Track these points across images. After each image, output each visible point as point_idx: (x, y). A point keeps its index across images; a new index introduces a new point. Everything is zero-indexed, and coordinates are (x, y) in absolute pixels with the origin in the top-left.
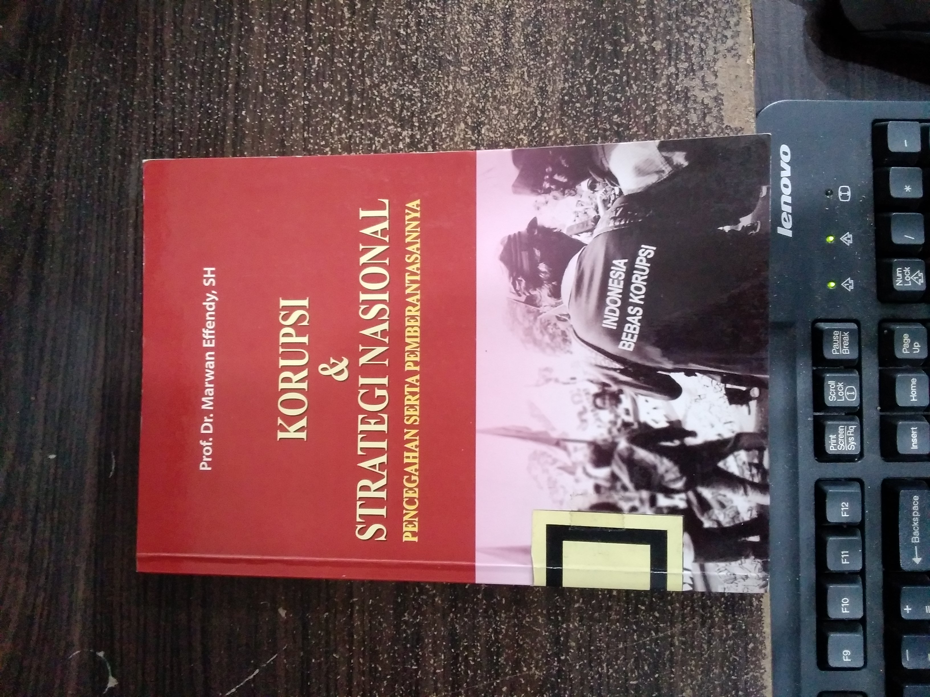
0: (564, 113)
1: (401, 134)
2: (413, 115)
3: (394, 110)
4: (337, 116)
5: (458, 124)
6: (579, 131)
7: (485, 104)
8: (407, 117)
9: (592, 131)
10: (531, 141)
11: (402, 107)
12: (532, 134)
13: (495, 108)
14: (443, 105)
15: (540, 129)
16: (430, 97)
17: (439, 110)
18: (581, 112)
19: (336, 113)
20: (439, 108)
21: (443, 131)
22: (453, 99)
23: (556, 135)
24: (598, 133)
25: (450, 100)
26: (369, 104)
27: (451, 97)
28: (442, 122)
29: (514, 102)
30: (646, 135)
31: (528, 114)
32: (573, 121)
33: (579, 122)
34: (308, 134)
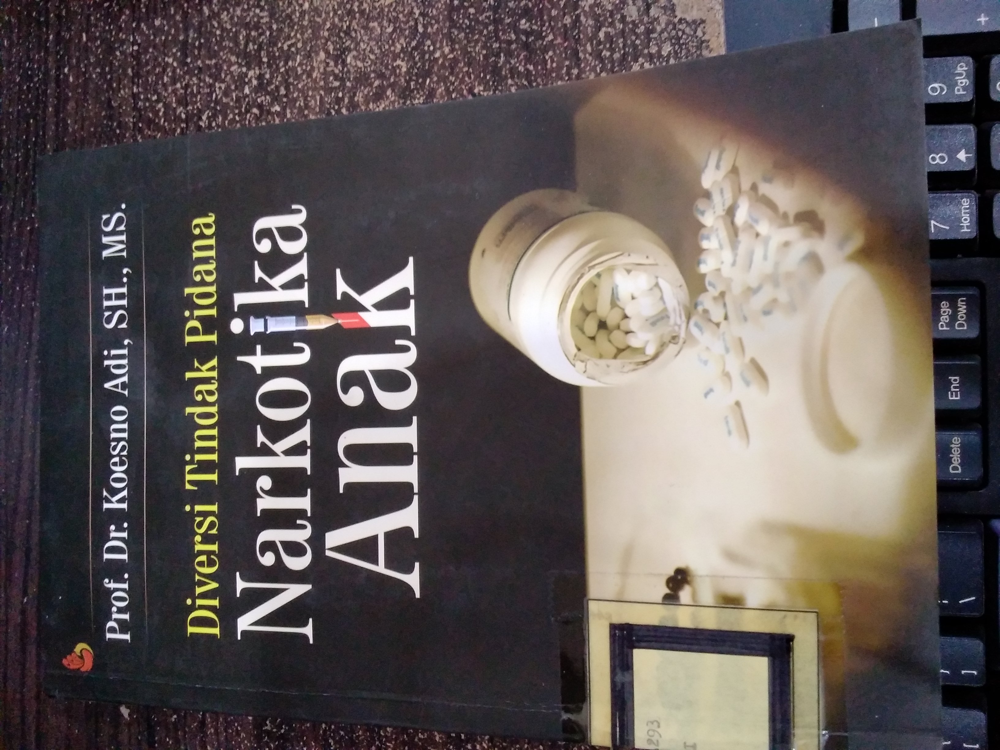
0: (453, 24)
1: (246, 76)
2: (260, 48)
3: (237, 44)
4: (170, 60)
5: (317, 54)
6: (474, 47)
7: (351, 22)
8: (253, 52)
9: (491, 46)
10: (412, 67)
11: (248, 39)
12: (412, 57)
13: (363, 27)
14: (297, 31)
15: (423, 49)
16: (281, 22)
17: (292, 38)
18: (477, 21)
19: (169, 57)
20: (292, 34)
21: (299, 65)
22: (310, 21)
23: (444, 56)
24: (500, 47)
25: (305, 23)
26: (207, 40)
27: (307, 17)
28: (297, 54)
29: (387, 16)
30: (566, 44)
31: (405, 30)
32: (466, 34)
33: (474, 35)
34: (138, 87)
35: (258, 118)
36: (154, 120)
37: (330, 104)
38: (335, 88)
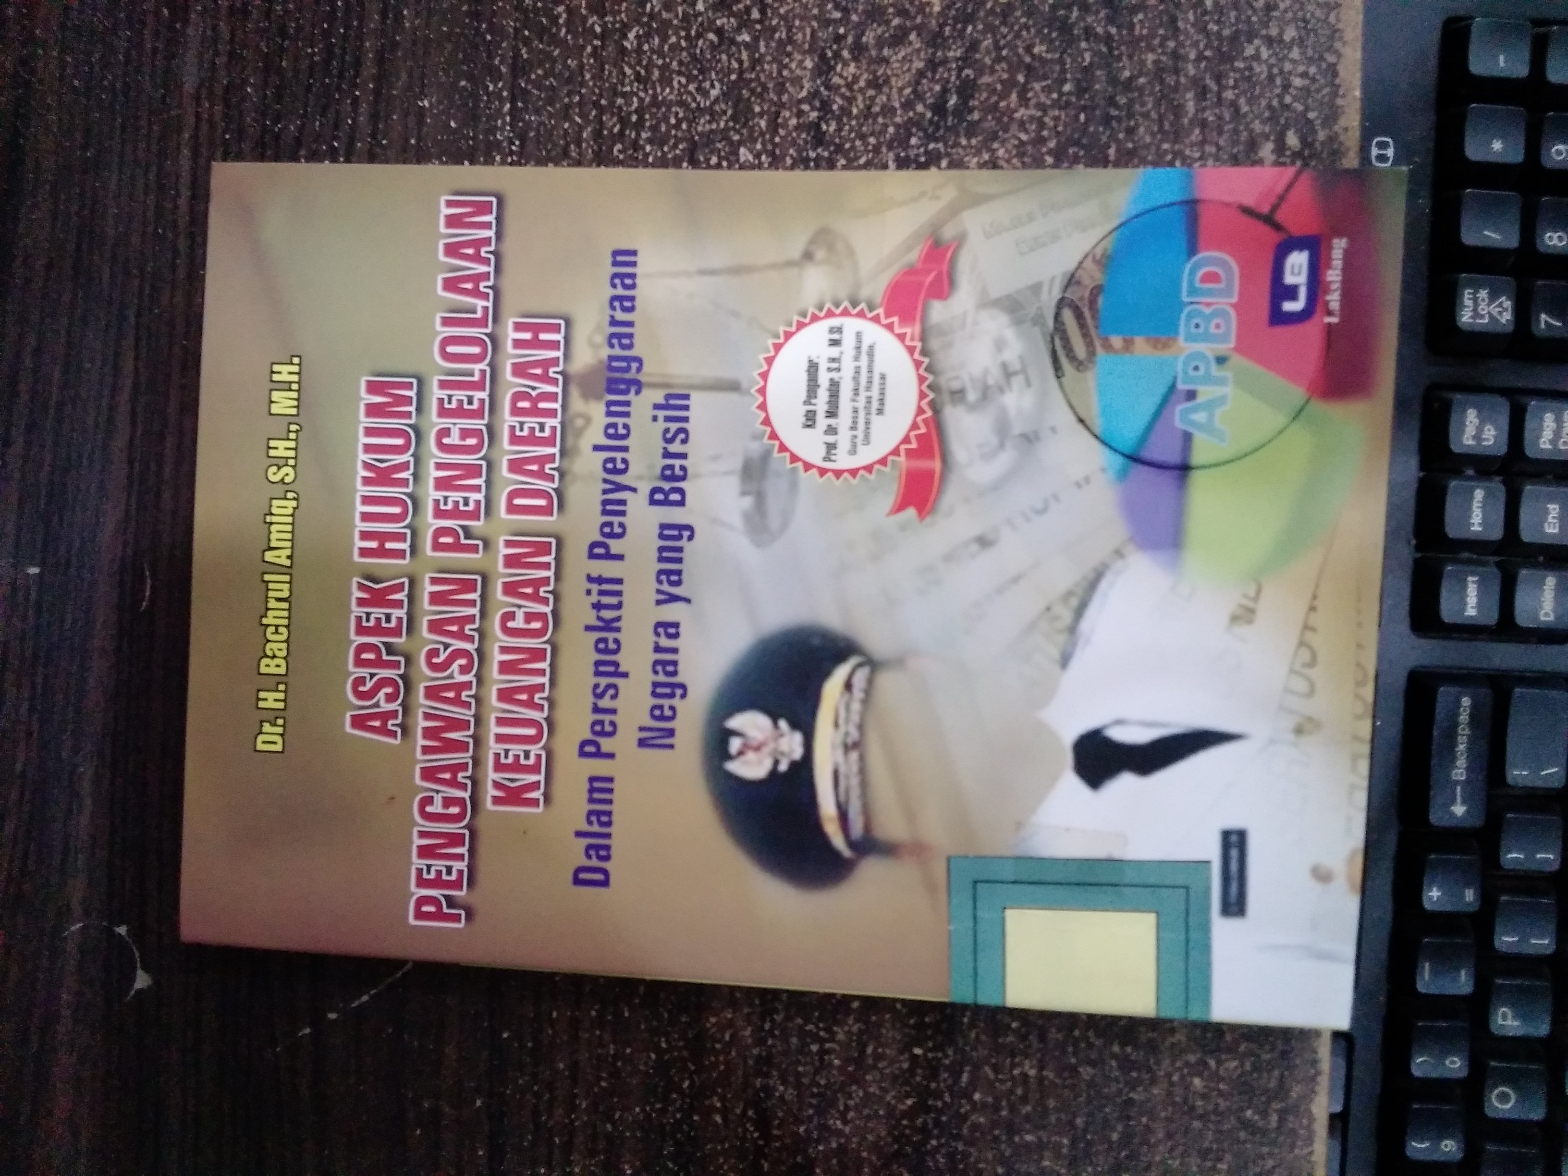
35: (714, 47)
36: (550, 29)
37: (825, 41)
38: (835, 21)
